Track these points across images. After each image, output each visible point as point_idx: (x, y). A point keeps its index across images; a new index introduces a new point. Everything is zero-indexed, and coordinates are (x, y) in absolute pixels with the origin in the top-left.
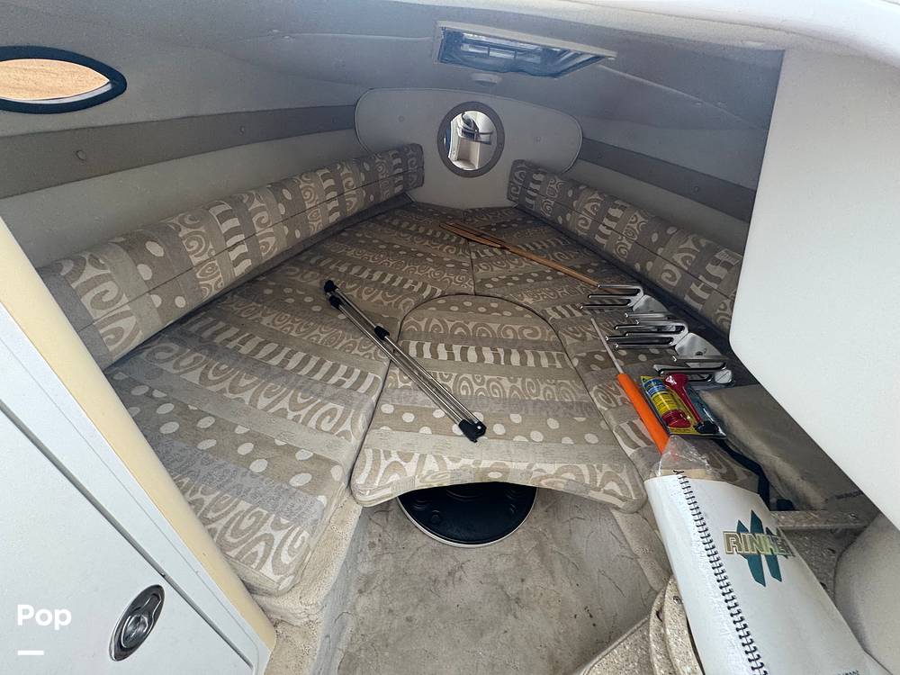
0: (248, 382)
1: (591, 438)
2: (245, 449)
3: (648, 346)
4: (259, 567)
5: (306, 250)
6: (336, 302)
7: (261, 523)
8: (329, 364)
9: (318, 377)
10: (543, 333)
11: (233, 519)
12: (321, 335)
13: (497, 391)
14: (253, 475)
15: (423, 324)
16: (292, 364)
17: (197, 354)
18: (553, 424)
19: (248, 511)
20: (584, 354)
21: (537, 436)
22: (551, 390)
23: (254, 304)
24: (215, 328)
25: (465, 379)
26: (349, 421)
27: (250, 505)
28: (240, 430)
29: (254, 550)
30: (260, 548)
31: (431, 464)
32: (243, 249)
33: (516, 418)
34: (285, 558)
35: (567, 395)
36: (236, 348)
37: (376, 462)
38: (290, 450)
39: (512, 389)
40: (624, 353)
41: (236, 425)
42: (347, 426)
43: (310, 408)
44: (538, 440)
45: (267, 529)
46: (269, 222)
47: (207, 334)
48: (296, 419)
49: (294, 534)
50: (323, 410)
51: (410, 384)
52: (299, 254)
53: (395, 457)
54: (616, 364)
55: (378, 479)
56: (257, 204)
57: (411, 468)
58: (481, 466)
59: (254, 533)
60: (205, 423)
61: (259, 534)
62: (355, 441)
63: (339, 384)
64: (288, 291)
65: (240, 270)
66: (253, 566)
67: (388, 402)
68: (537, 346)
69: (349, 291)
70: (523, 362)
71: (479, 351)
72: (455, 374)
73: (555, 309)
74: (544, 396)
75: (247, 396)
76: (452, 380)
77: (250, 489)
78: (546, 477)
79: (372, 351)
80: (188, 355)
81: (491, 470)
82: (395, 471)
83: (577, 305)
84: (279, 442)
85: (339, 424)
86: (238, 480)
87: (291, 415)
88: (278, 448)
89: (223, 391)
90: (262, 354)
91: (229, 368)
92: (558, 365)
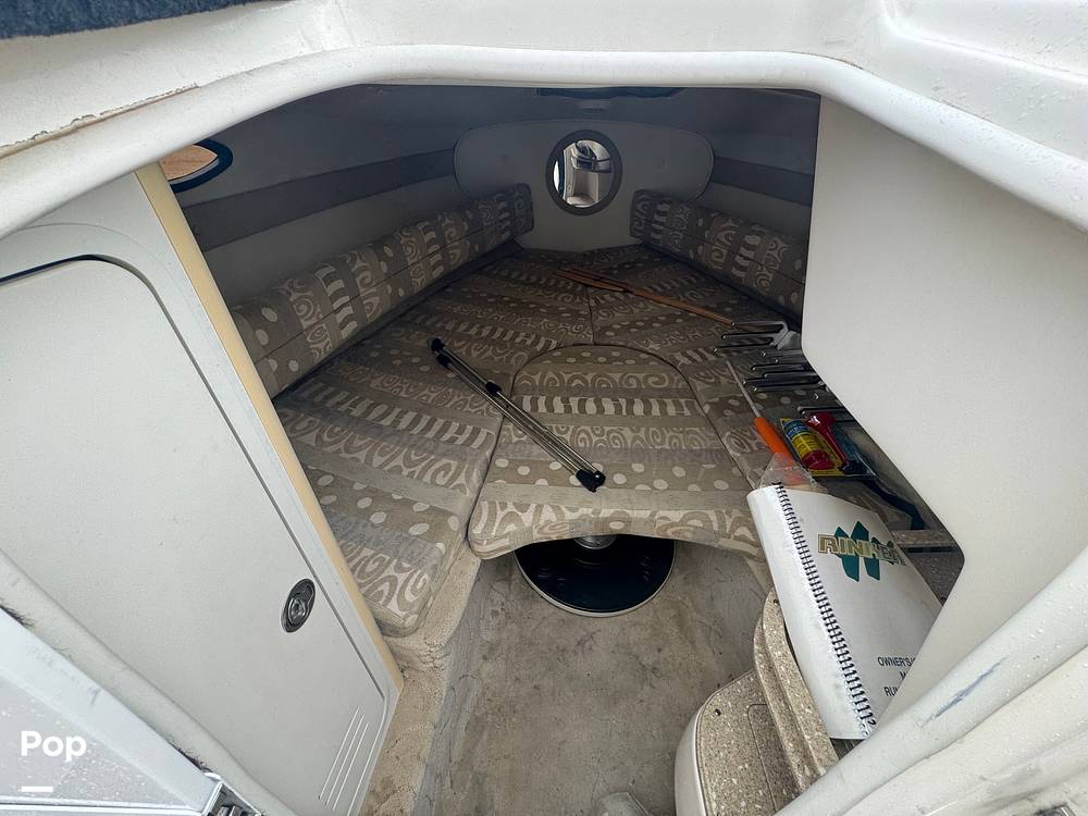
0: (362, 442)
1: (721, 485)
2: (364, 503)
3: (793, 388)
4: (386, 604)
5: (411, 309)
6: (444, 361)
7: (384, 565)
8: (440, 422)
9: (430, 435)
10: (669, 380)
11: (359, 562)
12: (430, 394)
13: (617, 441)
14: (373, 525)
15: (537, 378)
16: (403, 425)
17: (311, 418)
18: (679, 472)
19: (372, 557)
20: (717, 400)
21: (661, 484)
22: (677, 437)
23: (362, 367)
24: (325, 393)
25: (583, 431)
26: (463, 474)
27: (373, 552)
28: (358, 486)
29: (379, 589)
30: (385, 587)
31: (548, 514)
32: (348, 310)
33: (638, 468)
34: (409, 597)
35: (696, 443)
36: (349, 411)
37: (492, 514)
38: (408, 503)
39: (634, 439)
40: (764, 396)
41: (354, 483)
42: (461, 480)
43: (423, 464)
44: (662, 488)
45: (390, 571)
46: (371, 283)
47: (319, 398)
48: (411, 475)
49: (415, 576)
50: (437, 466)
51: (524, 438)
52: (404, 314)
53: (511, 508)
54: (753, 408)
55: (495, 529)
56: (359, 264)
57: (527, 518)
58: (601, 516)
59: (378, 575)
60: (325, 481)
61: (383, 576)
62: (470, 494)
63: (452, 440)
64: (393, 352)
65: (345, 333)
66: (381, 602)
67: (501, 456)
68: (662, 395)
69: (457, 348)
70: (647, 411)
71: (598, 402)
72: (572, 427)
73: (684, 354)
74: (670, 445)
75: (362, 456)
76: (570, 433)
77: (371, 538)
78: (672, 525)
79: (484, 408)
80: (302, 420)
81: (612, 519)
82: (511, 521)
83: (711, 348)
84: (396, 497)
85: (454, 478)
86: (360, 529)
87: (406, 472)
88: (395, 501)
89: (339, 451)
90: (374, 415)
91: (343, 431)
92: (687, 412)
